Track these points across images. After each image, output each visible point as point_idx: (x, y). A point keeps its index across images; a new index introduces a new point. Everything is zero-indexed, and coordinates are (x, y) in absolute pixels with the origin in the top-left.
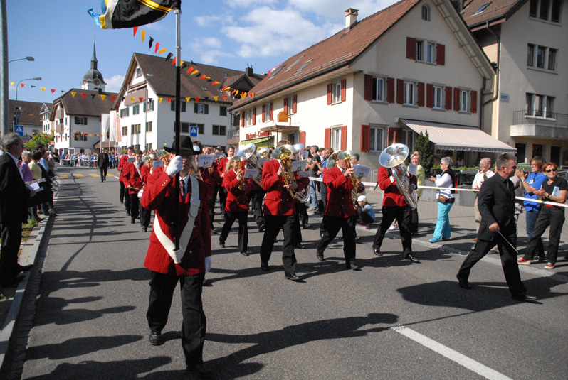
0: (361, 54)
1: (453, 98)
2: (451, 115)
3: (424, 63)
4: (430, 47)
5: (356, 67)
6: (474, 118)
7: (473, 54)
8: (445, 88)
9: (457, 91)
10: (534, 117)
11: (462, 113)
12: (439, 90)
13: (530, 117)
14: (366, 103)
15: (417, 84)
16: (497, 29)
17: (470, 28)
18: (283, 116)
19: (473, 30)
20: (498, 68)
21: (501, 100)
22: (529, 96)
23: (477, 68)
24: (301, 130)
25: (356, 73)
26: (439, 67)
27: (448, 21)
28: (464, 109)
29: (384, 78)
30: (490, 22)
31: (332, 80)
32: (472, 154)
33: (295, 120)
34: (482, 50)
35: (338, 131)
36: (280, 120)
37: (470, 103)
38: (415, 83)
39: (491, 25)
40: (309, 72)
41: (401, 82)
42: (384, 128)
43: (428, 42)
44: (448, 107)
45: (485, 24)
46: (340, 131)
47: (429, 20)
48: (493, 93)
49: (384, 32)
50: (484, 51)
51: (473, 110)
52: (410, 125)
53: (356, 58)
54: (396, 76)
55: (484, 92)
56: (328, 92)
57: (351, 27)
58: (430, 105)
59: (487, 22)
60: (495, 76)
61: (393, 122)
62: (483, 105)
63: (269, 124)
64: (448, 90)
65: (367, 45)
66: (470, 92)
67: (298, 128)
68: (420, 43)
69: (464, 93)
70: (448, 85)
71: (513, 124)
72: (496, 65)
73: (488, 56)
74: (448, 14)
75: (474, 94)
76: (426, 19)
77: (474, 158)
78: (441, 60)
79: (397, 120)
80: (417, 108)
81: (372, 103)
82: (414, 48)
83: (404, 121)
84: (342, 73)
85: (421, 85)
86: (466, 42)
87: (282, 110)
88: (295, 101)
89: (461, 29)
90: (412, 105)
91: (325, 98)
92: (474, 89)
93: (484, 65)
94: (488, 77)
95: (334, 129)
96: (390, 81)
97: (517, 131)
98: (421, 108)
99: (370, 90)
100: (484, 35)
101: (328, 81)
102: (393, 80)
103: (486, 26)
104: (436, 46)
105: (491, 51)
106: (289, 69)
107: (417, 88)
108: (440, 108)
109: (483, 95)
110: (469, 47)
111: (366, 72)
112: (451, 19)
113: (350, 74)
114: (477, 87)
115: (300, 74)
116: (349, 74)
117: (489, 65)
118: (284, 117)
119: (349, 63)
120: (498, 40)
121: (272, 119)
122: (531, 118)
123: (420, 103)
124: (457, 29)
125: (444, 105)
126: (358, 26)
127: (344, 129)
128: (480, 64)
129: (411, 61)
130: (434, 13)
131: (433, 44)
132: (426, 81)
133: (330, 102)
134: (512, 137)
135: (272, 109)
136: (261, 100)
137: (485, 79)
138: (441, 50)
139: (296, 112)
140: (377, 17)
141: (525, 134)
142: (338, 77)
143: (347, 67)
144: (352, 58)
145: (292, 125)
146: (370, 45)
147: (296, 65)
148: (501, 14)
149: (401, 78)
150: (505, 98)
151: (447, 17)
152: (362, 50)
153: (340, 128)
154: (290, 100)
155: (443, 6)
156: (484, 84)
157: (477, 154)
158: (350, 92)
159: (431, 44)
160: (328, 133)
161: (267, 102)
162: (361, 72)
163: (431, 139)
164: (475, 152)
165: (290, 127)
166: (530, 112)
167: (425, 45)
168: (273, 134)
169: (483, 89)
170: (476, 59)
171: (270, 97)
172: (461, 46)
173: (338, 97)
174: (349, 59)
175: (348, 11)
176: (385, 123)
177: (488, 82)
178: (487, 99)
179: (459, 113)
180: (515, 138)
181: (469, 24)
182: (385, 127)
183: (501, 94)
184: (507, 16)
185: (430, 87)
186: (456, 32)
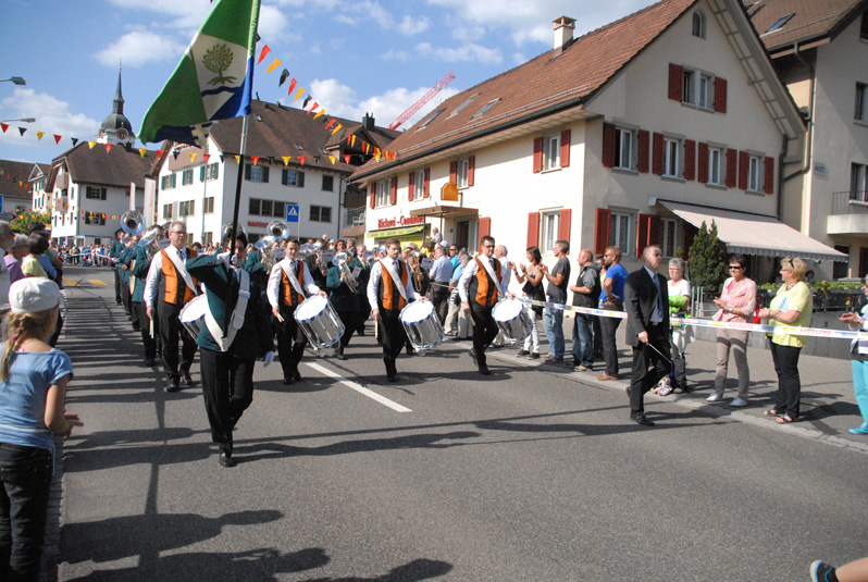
0: (602, 86)
1: (738, 168)
2: (735, 197)
3: (695, 108)
4: (703, 81)
5: (594, 108)
6: (768, 203)
7: (771, 96)
8: (725, 151)
9: (745, 156)
10: (863, 203)
11: (750, 193)
12: (716, 153)
13: (859, 202)
14: (605, 172)
15: (683, 143)
16: (811, 56)
17: (769, 53)
18: (450, 190)
19: (773, 56)
20: (810, 120)
21: (813, 174)
22: (856, 167)
23: (774, 120)
24: (482, 214)
25: (589, 120)
26: (718, 116)
27: (733, 42)
28: (753, 187)
29: (633, 131)
30: (800, 44)
31: (544, 131)
32: (766, 261)
33: (470, 198)
34: (787, 90)
35: (551, 217)
36: (445, 197)
37: (763, 177)
38: (680, 141)
39: (802, 48)
40: (502, 117)
41: (659, 138)
42: (632, 215)
43: (702, 75)
44: (730, 182)
45: (792, 47)
46: (556, 217)
47: (703, 37)
48: (800, 162)
49: (639, 52)
50: (791, 92)
51: (768, 188)
52: (676, 212)
53: (594, 93)
54: (652, 127)
55: (785, 160)
56: (536, 151)
57: (565, 47)
58: (703, 178)
59: (796, 44)
60: (807, 134)
61: (645, 205)
62: (782, 181)
63: (421, 203)
64: (731, 154)
65: (612, 72)
66: (763, 160)
67: (477, 211)
68: (689, 74)
69: (754, 161)
70: (731, 146)
71: (833, 213)
72: (806, 115)
73: (796, 100)
74: (734, 28)
75: (769, 162)
76: (698, 35)
77: (768, 268)
78: (720, 105)
79: (653, 202)
80: (684, 182)
81: (613, 171)
82: (680, 83)
83: (666, 205)
84: (566, 120)
85: (690, 145)
86: (760, 76)
87: (446, 180)
88: (472, 164)
89: (754, 55)
90: (676, 177)
91: (529, 160)
92: (768, 155)
93: (788, 115)
94: (792, 134)
95: (545, 214)
96: (643, 136)
97: (838, 225)
98: (689, 184)
99: (612, 148)
100: (790, 65)
101: (536, 132)
102: (647, 133)
103: (794, 51)
104: (713, 80)
105: (800, 92)
106: (454, 113)
107: (683, 149)
108: (717, 184)
109: (782, 165)
110: (764, 85)
111: (608, 119)
112: (739, 37)
113: (581, 120)
114: (773, 151)
115: (480, 121)
116: (576, 122)
117: (796, 115)
118: (451, 192)
119: (584, 101)
120: (811, 75)
121: (427, 195)
122: (859, 205)
123: (689, 175)
124: (747, 53)
125: (724, 179)
126: (575, 47)
127: (565, 216)
128: (781, 113)
129: (675, 104)
130: (711, 27)
131: (709, 78)
132: (698, 138)
133: (538, 168)
134: (831, 236)
135: (427, 179)
136: (409, 163)
137: (786, 139)
138: (721, 86)
139: (473, 185)
140: (611, 32)
141: (854, 230)
142: (556, 126)
143: (580, 107)
144: (587, 93)
145: (464, 206)
146: (618, 72)
147: (467, 108)
148: (821, 31)
149: (660, 131)
150: (820, 170)
151: (732, 34)
152: (603, 80)
153: (556, 212)
154: (462, 164)
155: (727, 15)
156: (785, 147)
157: (772, 262)
158: (578, 151)
159: (706, 77)
160: (534, 220)
161: (419, 168)
162: (601, 117)
163: (722, 236)
164: (769, 258)
165: (461, 209)
166: (854, 196)
167: (697, 78)
168: (428, 220)
169: (783, 156)
170: (775, 104)
171: (426, 158)
172: (751, 83)
173: (554, 159)
174: (582, 95)
175: (558, 21)
176: (633, 207)
177: (792, 145)
178: (789, 171)
179: (747, 193)
180: (834, 237)
181: (768, 47)
182: (632, 212)
183: (815, 163)
184: (833, 33)
185: (704, 147)
186: (745, 58)
